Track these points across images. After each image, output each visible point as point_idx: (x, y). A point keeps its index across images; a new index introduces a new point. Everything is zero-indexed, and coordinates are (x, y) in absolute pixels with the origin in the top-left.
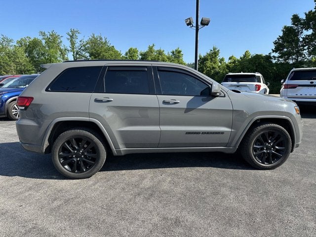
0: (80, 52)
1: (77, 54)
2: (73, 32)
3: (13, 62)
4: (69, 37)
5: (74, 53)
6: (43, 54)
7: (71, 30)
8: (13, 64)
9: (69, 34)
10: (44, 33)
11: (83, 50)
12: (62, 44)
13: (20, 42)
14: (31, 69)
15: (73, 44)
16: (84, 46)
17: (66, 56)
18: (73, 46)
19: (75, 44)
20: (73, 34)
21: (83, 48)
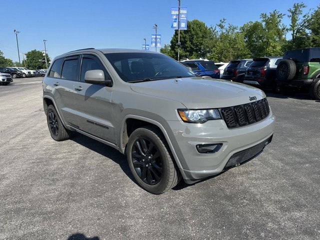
0: (301, 29)
1: (297, 32)
2: (297, 7)
3: (232, 48)
4: (291, 14)
5: (294, 31)
6: (261, 38)
7: (295, 5)
8: (231, 50)
9: (290, 11)
10: (266, 15)
11: (306, 27)
12: (281, 24)
13: (243, 28)
14: (247, 53)
15: (294, 20)
16: (308, 21)
17: (284, 36)
18: (294, 24)
19: (297, 20)
20: (296, 10)
21: (306, 24)
